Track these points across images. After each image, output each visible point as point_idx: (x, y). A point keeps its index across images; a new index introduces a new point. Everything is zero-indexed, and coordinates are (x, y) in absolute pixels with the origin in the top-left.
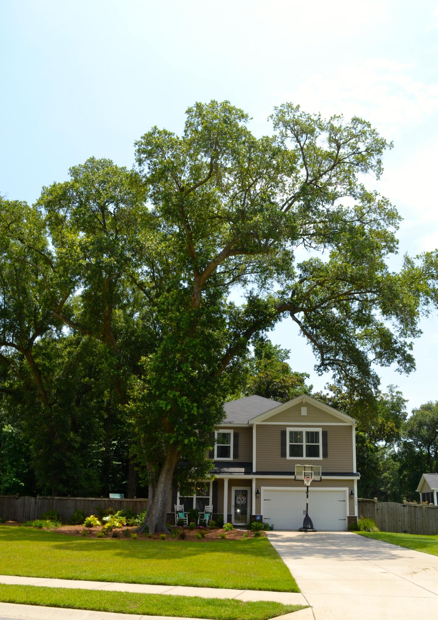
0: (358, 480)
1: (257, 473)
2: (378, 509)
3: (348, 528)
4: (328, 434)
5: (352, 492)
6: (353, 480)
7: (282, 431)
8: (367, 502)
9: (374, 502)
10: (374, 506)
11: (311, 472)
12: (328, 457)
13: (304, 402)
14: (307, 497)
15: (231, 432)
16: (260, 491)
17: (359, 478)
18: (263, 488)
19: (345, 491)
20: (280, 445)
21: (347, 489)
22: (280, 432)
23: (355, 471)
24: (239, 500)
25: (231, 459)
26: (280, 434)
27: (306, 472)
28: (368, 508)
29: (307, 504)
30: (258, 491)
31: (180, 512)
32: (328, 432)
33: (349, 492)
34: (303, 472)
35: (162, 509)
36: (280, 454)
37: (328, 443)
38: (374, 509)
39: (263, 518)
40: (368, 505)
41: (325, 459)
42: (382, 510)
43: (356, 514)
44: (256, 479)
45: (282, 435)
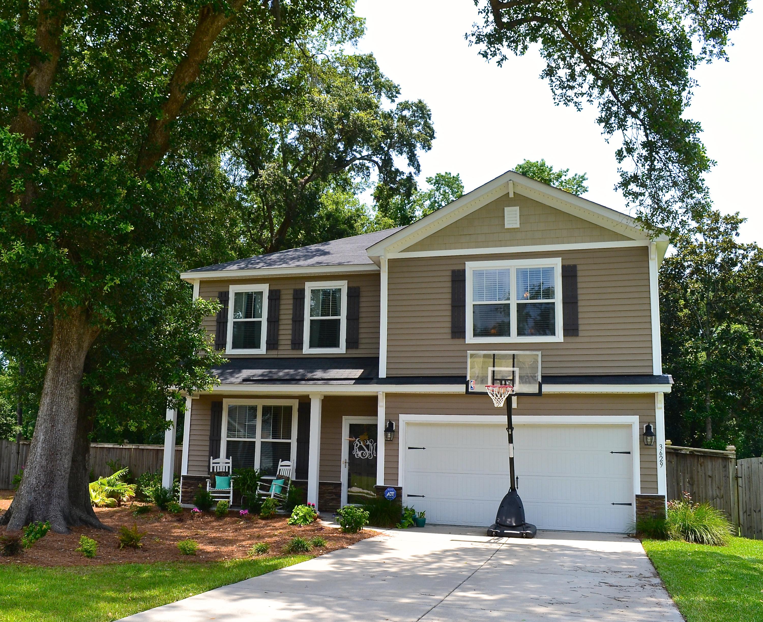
0: (666, 395)
1: (390, 380)
2: (737, 477)
3: (638, 529)
4: (579, 273)
5: (648, 428)
6: (652, 396)
7: (453, 272)
8: (705, 456)
9: (726, 458)
10: (725, 467)
11: (511, 369)
12: (581, 334)
13: (511, 195)
14: (511, 440)
15: (343, 285)
16: (398, 426)
17: (668, 389)
18: (403, 418)
19: (629, 426)
20: (449, 308)
21: (634, 420)
22: (449, 273)
23: (657, 370)
24: (361, 448)
25: (342, 349)
26: (449, 279)
27: (496, 369)
28: (710, 473)
29: (512, 460)
30: (391, 425)
31: (219, 474)
32: (579, 268)
33: (641, 429)
34: (491, 369)
35: (44, 463)
36: (449, 331)
37: (580, 297)
38: (727, 477)
39: (404, 493)
40: (709, 464)
41: (571, 339)
42: (749, 478)
43: (662, 490)
44: (388, 395)
45: (453, 281)
